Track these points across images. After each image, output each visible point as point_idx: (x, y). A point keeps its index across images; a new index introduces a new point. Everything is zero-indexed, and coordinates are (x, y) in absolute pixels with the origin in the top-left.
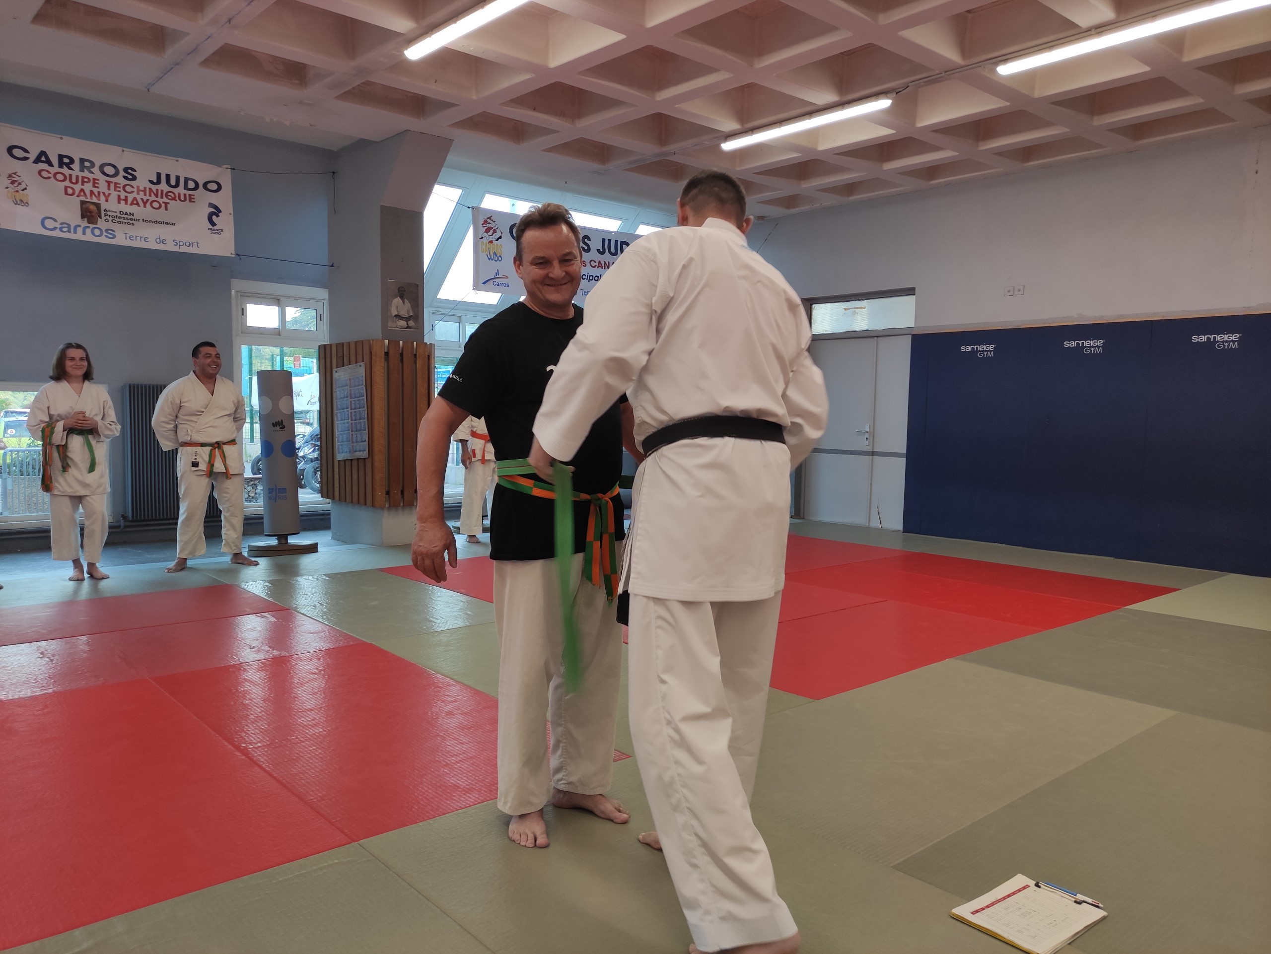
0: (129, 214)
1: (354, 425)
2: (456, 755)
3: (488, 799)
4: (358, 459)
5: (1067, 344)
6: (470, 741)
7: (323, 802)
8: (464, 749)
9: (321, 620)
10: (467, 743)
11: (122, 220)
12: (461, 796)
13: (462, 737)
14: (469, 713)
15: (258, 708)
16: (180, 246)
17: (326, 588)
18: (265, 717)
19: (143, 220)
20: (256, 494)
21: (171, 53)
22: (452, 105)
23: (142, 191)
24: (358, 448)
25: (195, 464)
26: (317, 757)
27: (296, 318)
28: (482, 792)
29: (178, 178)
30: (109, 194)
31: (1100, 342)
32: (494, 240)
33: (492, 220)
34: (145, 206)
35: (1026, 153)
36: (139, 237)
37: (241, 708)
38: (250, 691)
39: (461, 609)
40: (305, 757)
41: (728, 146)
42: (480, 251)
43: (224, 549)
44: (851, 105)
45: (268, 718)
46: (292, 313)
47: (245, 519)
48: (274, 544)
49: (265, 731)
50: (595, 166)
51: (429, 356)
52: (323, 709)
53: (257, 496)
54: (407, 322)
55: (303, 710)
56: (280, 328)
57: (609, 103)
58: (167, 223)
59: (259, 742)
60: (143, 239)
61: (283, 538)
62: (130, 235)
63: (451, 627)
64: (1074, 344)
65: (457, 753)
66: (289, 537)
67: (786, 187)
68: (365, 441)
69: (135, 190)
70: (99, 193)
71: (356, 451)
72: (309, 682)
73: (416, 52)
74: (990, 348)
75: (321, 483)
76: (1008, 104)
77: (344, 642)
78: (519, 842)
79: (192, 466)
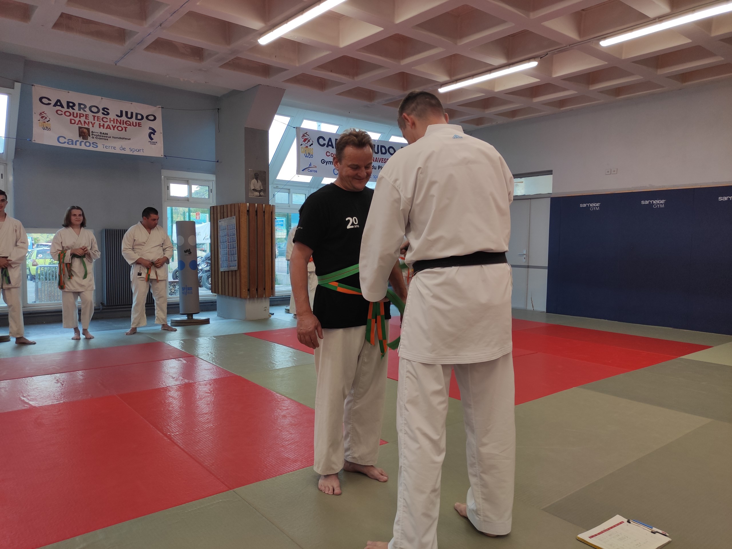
0: (105, 134)
1: (230, 252)
2: (288, 440)
3: (306, 466)
4: (232, 271)
5: (643, 202)
6: (296, 432)
7: (213, 466)
8: (293, 437)
9: (211, 362)
10: (294, 434)
11: (101, 137)
12: (291, 464)
13: (292, 430)
14: (295, 416)
15: (177, 412)
16: (133, 151)
17: (214, 344)
18: (180, 418)
19: (113, 137)
20: (175, 290)
21: (128, 44)
22: (286, 70)
23: (112, 121)
24: (232, 265)
25: (140, 274)
26: (210, 441)
27: (197, 191)
28: (303, 462)
29: (132, 113)
30: (94, 123)
31: (663, 201)
32: (308, 146)
33: (307, 135)
34: (114, 129)
35: (617, 91)
36: (111, 147)
37: (167, 412)
38: (172, 403)
39: (290, 356)
40: (203, 440)
41: (442, 90)
42: (301, 152)
43: (156, 322)
44: (514, 65)
45: (182, 418)
46: (195, 188)
47: (168, 305)
48: (185, 319)
49: (181, 426)
50: (366, 103)
51: (272, 212)
52: (213, 413)
53: (176, 291)
54: (259, 193)
55: (202, 413)
56: (189, 197)
57: (373, 67)
58: (126, 139)
59: (177, 432)
60: (113, 148)
61: (190, 315)
62: (105, 145)
63: (285, 367)
64: (647, 202)
65: (289, 439)
66: (193, 315)
67: (476, 113)
68: (236, 261)
69: (108, 120)
70: (89, 122)
71: (231, 266)
72: (205, 398)
73: (265, 40)
74: (597, 205)
75: (211, 284)
76: (606, 63)
77: (225, 375)
78: (324, 491)
79: (138, 275)
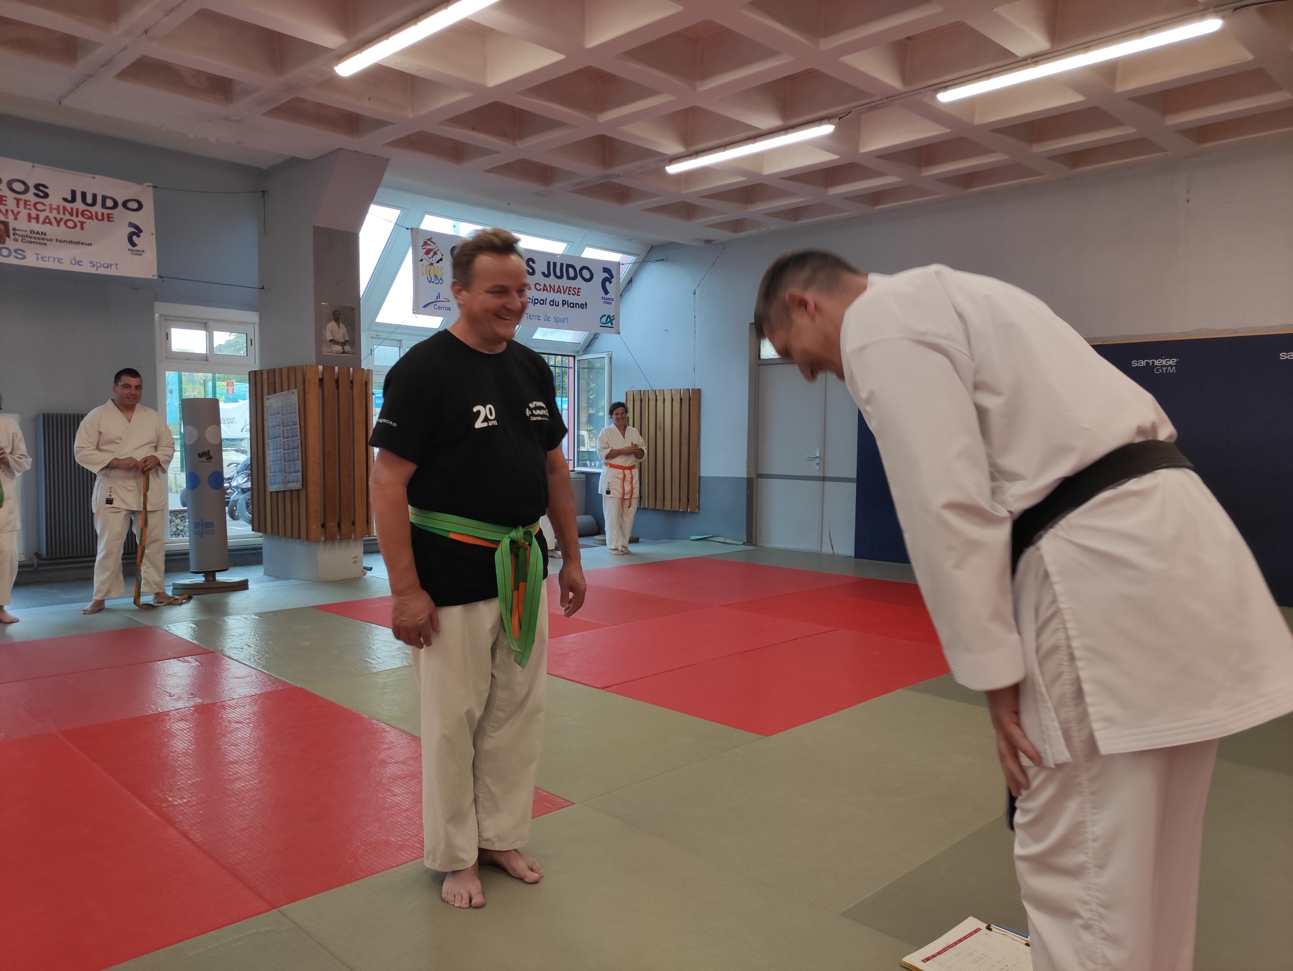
0: (41, 234)
1: (287, 455)
4: (291, 491)
9: (251, 663)
11: (33, 240)
14: (404, 761)
16: (97, 267)
17: (256, 629)
19: (57, 240)
20: (184, 527)
21: (84, 64)
22: (386, 124)
23: (55, 209)
24: (291, 479)
25: (109, 502)
27: (229, 341)
29: (95, 197)
30: (18, 212)
32: (434, 262)
33: (432, 242)
34: (58, 225)
35: (968, 179)
36: (53, 259)
39: (399, 648)
41: (673, 169)
42: (420, 274)
44: (795, 129)
46: (221, 338)
47: (167, 555)
48: (201, 582)
50: (539, 188)
51: (366, 383)
53: (186, 529)
54: (343, 347)
57: (550, 124)
58: (83, 244)
60: (56, 260)
61: (210, 575)
62: (42, 255)
63: (388, 668)
66: (217, 574)
67: (732, 211)
68: (299, 471)
69: (48, 208)
70: (7, 211)
71: (289, 482)
73: (347, 69)
75: (252, 513)
76: (949, 130)
77: (273, 687)
78: (452, 903)
79: (107, 503)
